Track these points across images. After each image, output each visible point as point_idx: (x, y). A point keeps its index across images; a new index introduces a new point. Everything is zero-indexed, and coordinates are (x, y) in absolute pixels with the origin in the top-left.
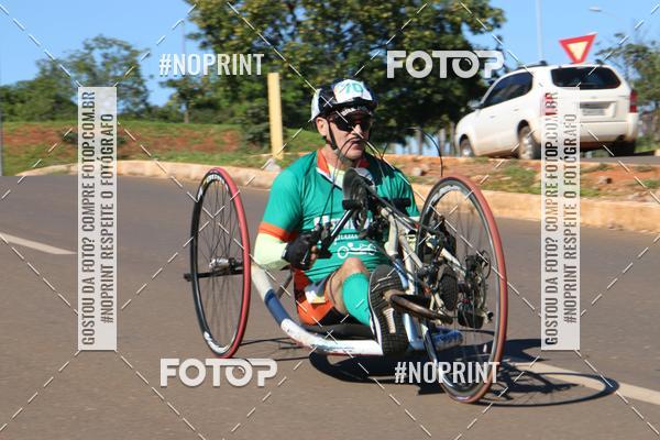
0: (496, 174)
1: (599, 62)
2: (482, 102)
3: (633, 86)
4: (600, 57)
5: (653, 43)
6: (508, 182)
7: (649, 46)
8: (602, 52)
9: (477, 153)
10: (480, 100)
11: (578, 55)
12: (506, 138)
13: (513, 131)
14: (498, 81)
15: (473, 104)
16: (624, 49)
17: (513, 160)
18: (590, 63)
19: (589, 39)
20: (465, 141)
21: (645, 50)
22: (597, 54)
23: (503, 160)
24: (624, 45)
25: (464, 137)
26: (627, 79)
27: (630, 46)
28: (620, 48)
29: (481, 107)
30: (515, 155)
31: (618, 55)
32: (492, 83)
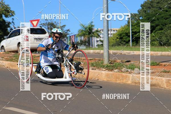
0: (11, 57)
1: (40, 27)
2: (8, 37)
3: (50, 34)
4: (41, 26)
5: (55, 22)
6: (15, 59)
7: (54, 23)
8: (41, 24)
9: (6, 51)
10: (7, 36)
11: (35, 25)
12: (14, 47)
13: (16, 45)
14: (12, 31)
15: (5, 37)
16: (47, 24)
17: (16, 53)
18: (38, 27)
19: (38, 20)
20: (3, 48)
21: (53, 24)
22: (40, 25)
23: (13, 53)
24: (47, 23)
25: (3, 46)
26: (48, 32)
27: (49, 23)
28: (46, 23)
29: (7, 38)
30: (17, 52)
31: (46, 25)
32: (11, 31)
